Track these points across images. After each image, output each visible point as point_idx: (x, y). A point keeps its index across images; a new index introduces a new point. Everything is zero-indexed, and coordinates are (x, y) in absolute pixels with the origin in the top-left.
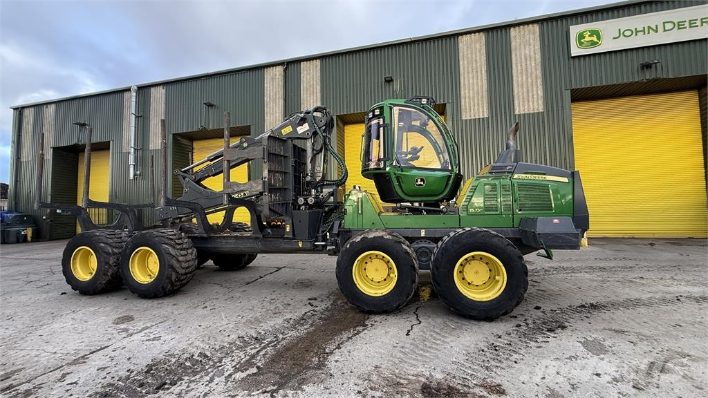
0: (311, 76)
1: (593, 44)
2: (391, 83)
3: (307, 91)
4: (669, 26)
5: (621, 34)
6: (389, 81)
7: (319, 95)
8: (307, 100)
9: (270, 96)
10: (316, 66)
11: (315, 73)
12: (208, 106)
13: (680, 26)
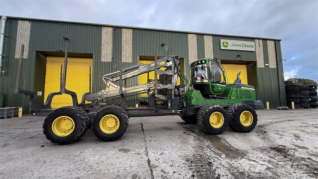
0: (128, 36)
1: (226, 46)
2: (164, 46)
3: (125, 42)
4: (243, 46)
5: (233, 45)
6: (163, 45)
7: (131, 45)
8: (125, 46)
9: (105, 41)
10: (130, 32)
11: (129, 35)
12: (65, 39)
13: (245, 46)
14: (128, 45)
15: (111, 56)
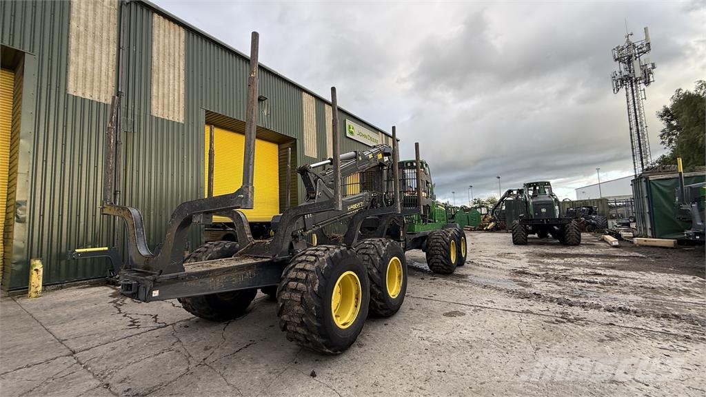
0: (171, 42)
1: (352, 133)
2: (261, 103)
3: (163, 58)
4: (369, 138)
5: (359, 134)
6: (261, 100)
8: (163, 70)
10: (179, 35)
11: (177, 42)
14: (172, 71)
15: (110, 84)
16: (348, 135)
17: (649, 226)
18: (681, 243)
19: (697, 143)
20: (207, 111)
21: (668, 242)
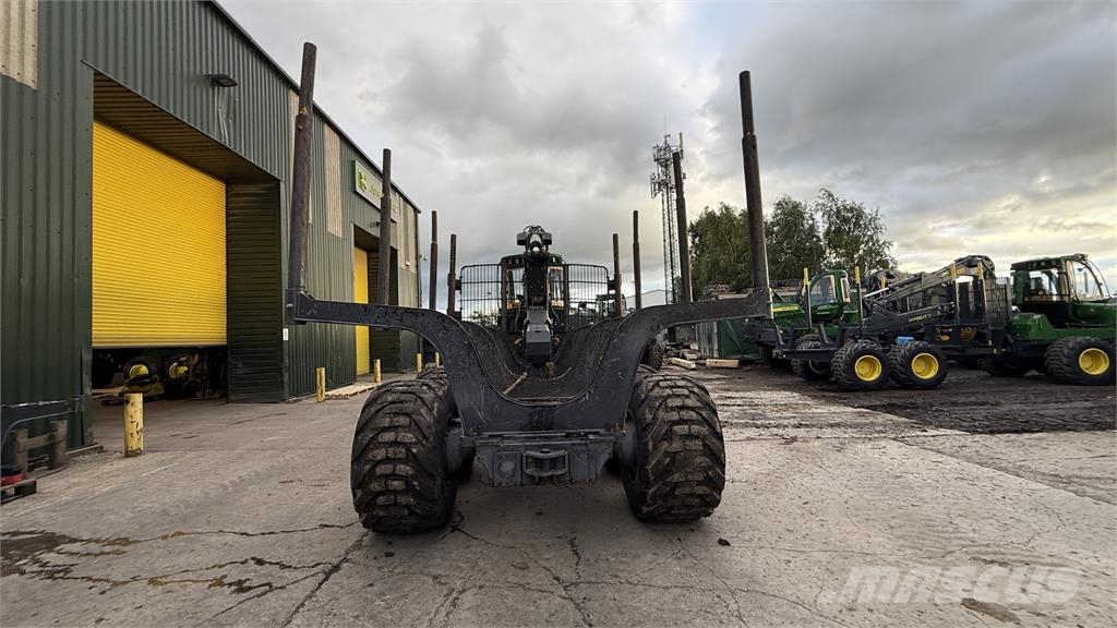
1: (364, 187)
16: (358, 190)
17: (716, 347)
18: (743, 363)
19: (718, 263)
20: (97, 74)
21: (733, 363)
